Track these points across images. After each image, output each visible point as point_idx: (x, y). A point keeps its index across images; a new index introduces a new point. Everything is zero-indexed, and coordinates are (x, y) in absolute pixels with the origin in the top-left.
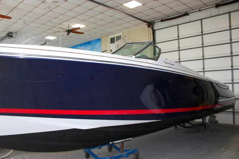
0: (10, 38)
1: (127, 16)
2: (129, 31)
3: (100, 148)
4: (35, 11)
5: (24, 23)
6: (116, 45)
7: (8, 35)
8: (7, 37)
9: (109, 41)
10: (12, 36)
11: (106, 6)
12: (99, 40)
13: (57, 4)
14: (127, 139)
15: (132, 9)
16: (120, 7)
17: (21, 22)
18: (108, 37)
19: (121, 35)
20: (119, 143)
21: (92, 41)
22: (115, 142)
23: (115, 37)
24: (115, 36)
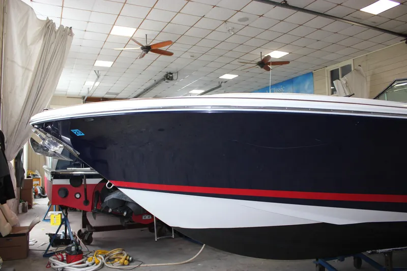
0: (169, 81)
1: (365, 28)
2: (367, 55)
3: (342, 260)
4: (210, 37)
5: (191, 56)
6: (344, 82)
7: (167, 77)
8: (164, 80)
9: (328, 75)
10: (171, 79)
11: (329, 16)
12: (310, 75)
13: (246, 23)
14: (399, 248)
15: (377, 15)
16: (355, 15)
17: (187, 55)
18: (326, 69)
19: (351, 65)
20: (385, 253)
21: (297, 77)
22: (378, 251)
23: (338, 69)
24: (338, 66)
